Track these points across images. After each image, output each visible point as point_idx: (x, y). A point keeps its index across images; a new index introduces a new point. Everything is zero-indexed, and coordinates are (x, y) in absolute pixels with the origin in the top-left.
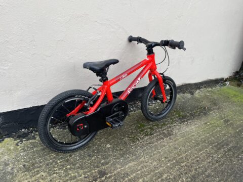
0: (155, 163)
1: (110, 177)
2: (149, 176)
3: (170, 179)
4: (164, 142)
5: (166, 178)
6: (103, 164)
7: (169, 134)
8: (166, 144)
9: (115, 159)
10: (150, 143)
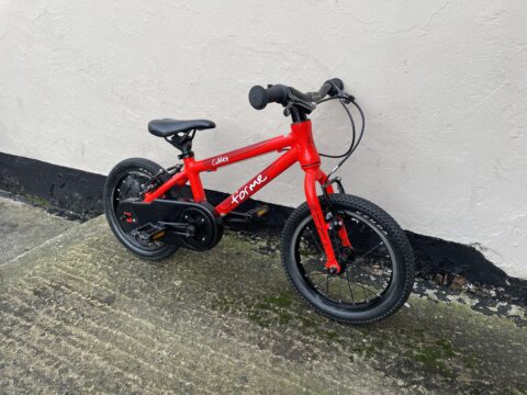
0: (165, 353)
1: (106, 310)
2: (123, 353)
3: (128, 386)
4: (252, 351)
5: (130, 380)
6: (130, 294)
7: (296, 356)
8: (246, 356)
9: (150, 301)
10: (227, 331)
